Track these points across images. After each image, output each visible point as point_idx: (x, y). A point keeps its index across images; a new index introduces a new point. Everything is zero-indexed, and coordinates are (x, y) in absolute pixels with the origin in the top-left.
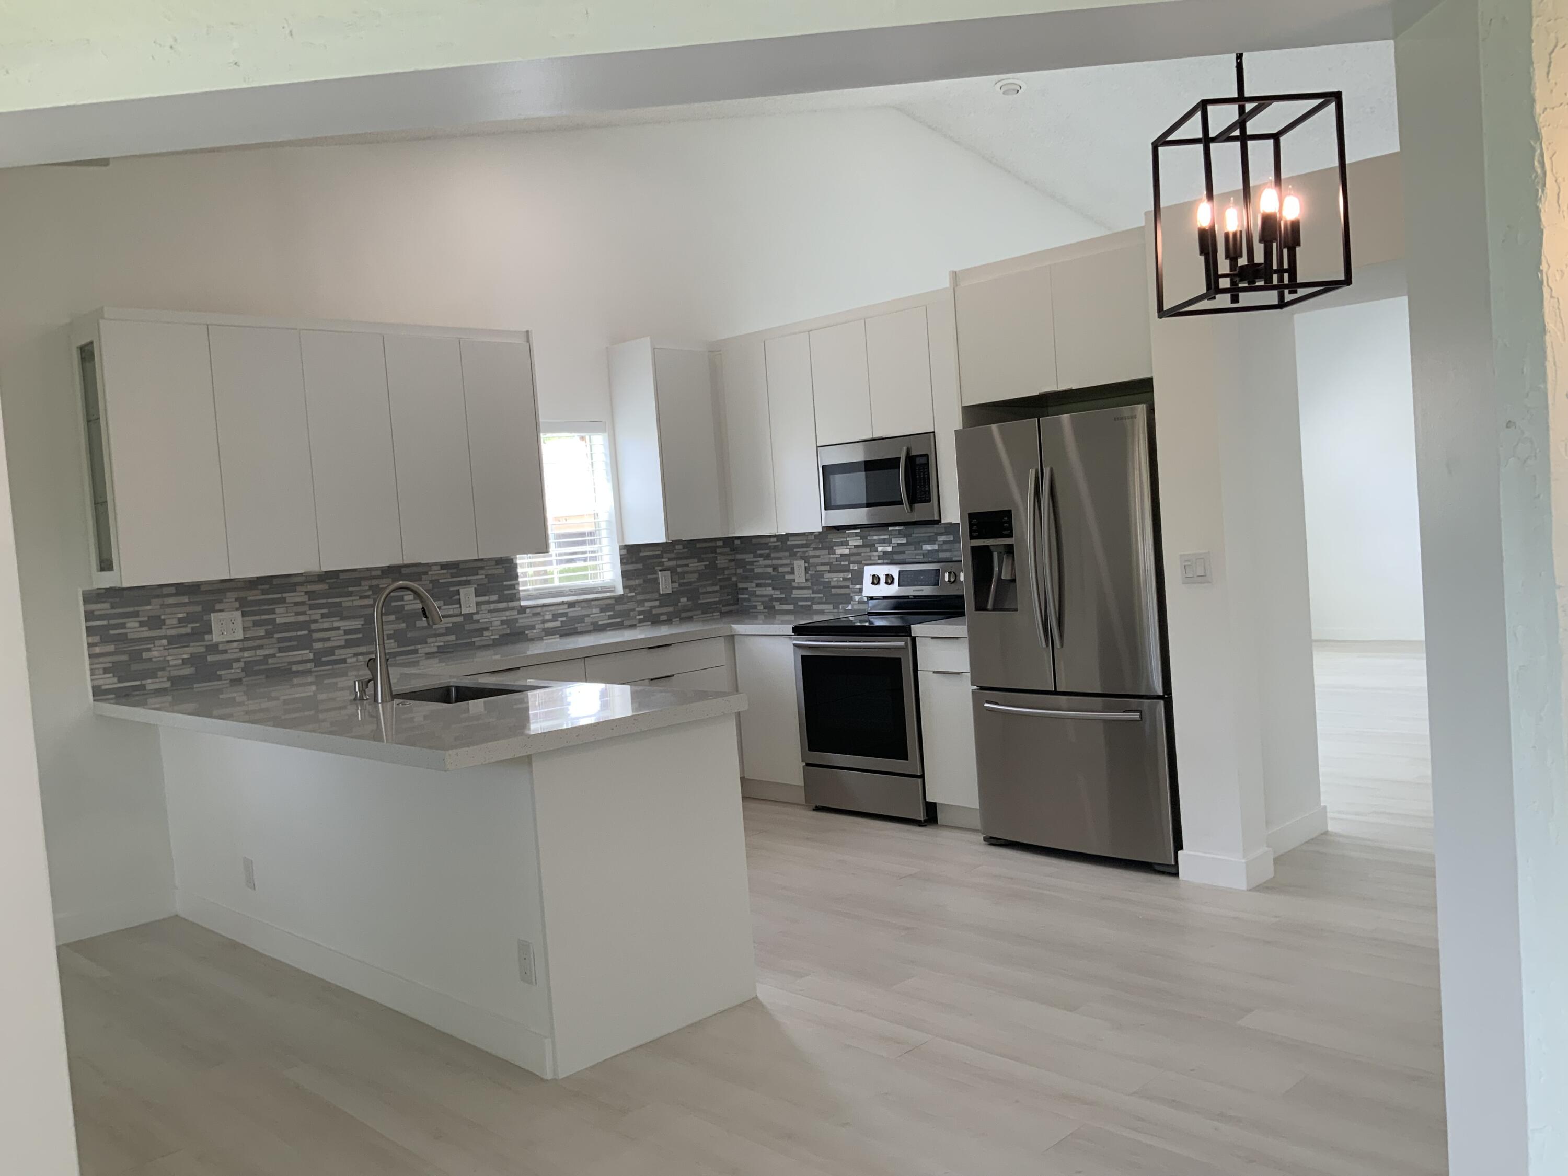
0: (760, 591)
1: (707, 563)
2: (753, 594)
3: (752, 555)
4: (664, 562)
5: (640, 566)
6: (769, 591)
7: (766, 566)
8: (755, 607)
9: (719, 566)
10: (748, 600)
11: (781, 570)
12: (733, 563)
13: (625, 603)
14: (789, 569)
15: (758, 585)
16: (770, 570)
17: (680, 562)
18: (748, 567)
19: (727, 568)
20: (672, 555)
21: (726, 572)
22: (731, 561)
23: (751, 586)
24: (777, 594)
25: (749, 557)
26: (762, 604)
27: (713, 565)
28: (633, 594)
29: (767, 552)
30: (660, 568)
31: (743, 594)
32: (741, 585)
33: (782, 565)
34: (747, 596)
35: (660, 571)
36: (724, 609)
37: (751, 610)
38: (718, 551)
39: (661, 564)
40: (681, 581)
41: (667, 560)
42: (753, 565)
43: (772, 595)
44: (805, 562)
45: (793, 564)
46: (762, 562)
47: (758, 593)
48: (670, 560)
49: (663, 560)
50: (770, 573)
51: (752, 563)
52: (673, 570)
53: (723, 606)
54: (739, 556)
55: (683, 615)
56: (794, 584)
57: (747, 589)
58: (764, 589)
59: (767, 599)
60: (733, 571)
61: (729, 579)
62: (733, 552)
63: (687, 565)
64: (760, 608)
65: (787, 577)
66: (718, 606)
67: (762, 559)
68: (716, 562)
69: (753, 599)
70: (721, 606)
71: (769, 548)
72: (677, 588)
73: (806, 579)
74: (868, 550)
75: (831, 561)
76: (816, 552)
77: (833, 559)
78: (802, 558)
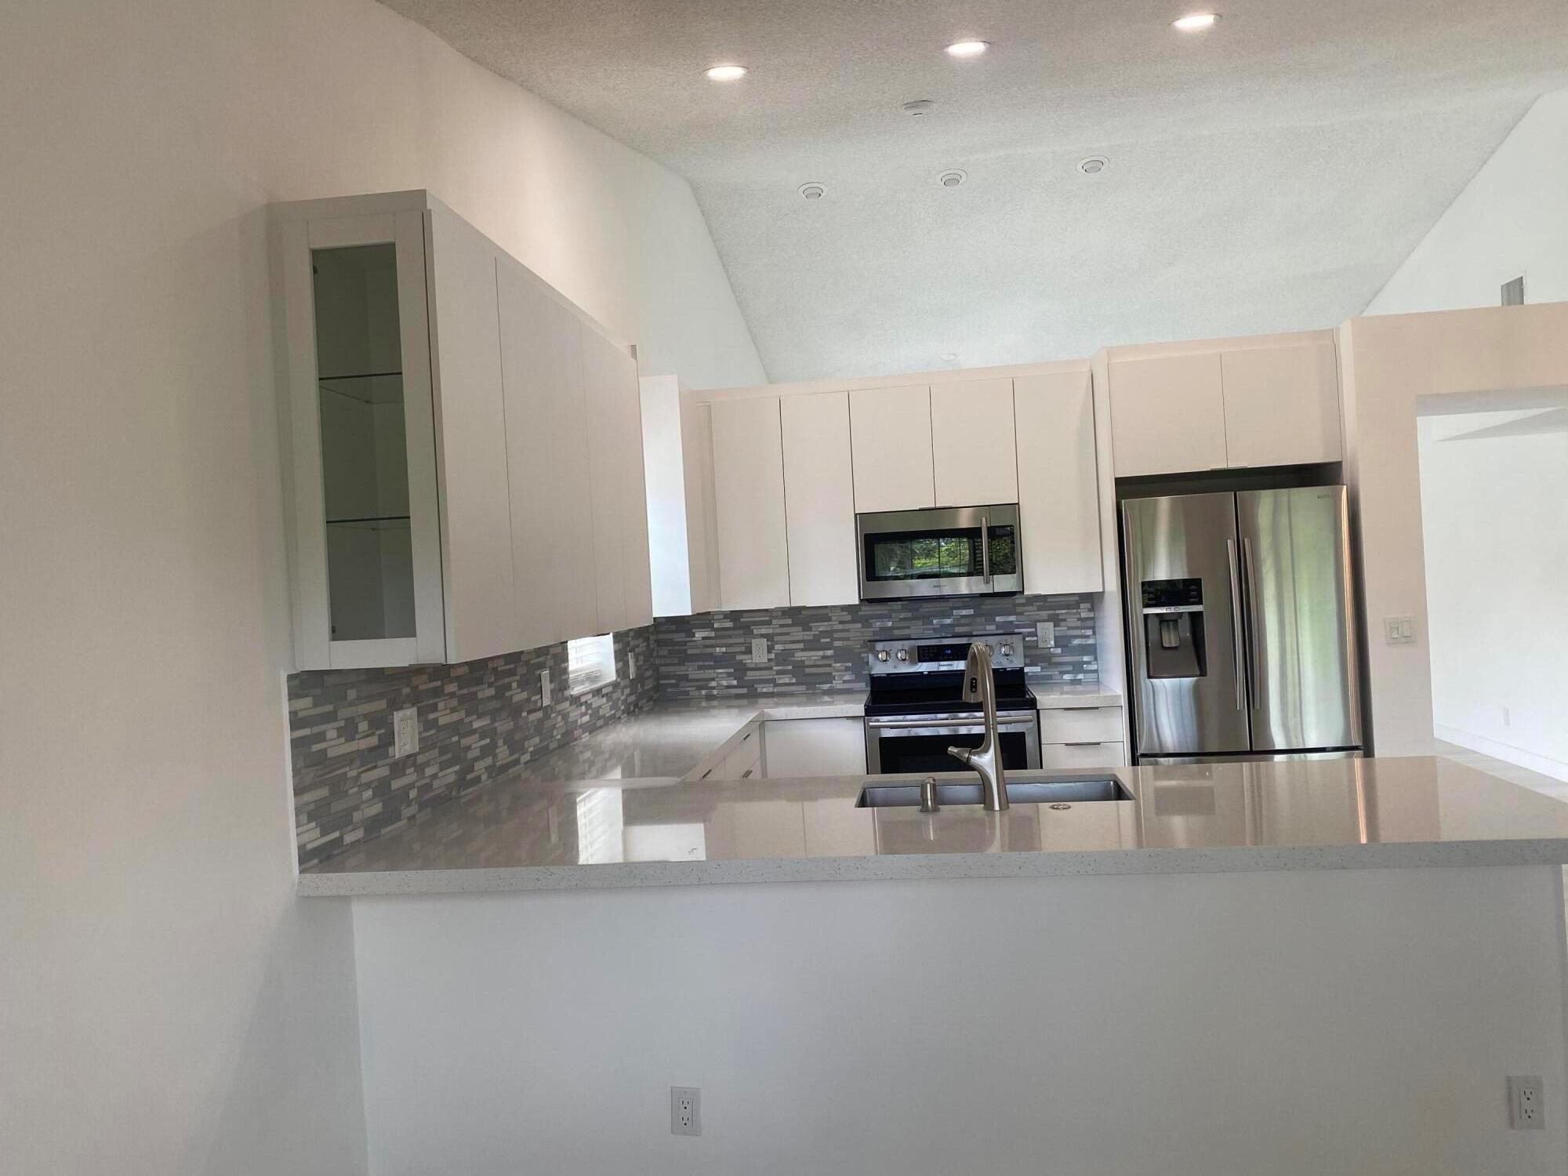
0: (694, 675)
1: (646, 643)
2: (684, 678)
4: (630, 641)
5: (621, 646)
6: (709, 674)
7: (706, 646)
8: (686, 693)
9: (651, 647)
10: (676, 685)
11: (729, 650)
12: (656, 644)
13: (616, 691)
14: (742, 649)
15: (692, 668)
17: (636, 642)
18: (677, 647)
19: (654, 650)
20: (633, 634)
22: (655, 641)
23: (681, 670)
25: (678, 637)
26: (696, 689)
27: (648, 647)
28: (619, 680)
31: (666, 679)
33: (731, 645)
36: (655, 696)
37: (679, 697)
39: (629, 651)
40: (638, 664)
43: (713, 679)
44: (768, 641)
45: (750, 643)
47: (691, 677)
48: (632, 639)
49: (629, 639)
50: (711, 654)
54: (663, 636)
55: (640, 704)
56: (749, 666)
57: (674, 673)
58: (701, 671)
59: (705, 683)
60: (656, 653)
61: (654, 662)
63: (639, 646)
64: (695, 693)
65: (740, 657)
68: (649, 642)
70: (653, 693)
72: (636, 673)
73: (769, 660)
74: (859, 625)
75: (806, 638)
76: (785, 630)
77: (808, 635)
78: (762, 636)
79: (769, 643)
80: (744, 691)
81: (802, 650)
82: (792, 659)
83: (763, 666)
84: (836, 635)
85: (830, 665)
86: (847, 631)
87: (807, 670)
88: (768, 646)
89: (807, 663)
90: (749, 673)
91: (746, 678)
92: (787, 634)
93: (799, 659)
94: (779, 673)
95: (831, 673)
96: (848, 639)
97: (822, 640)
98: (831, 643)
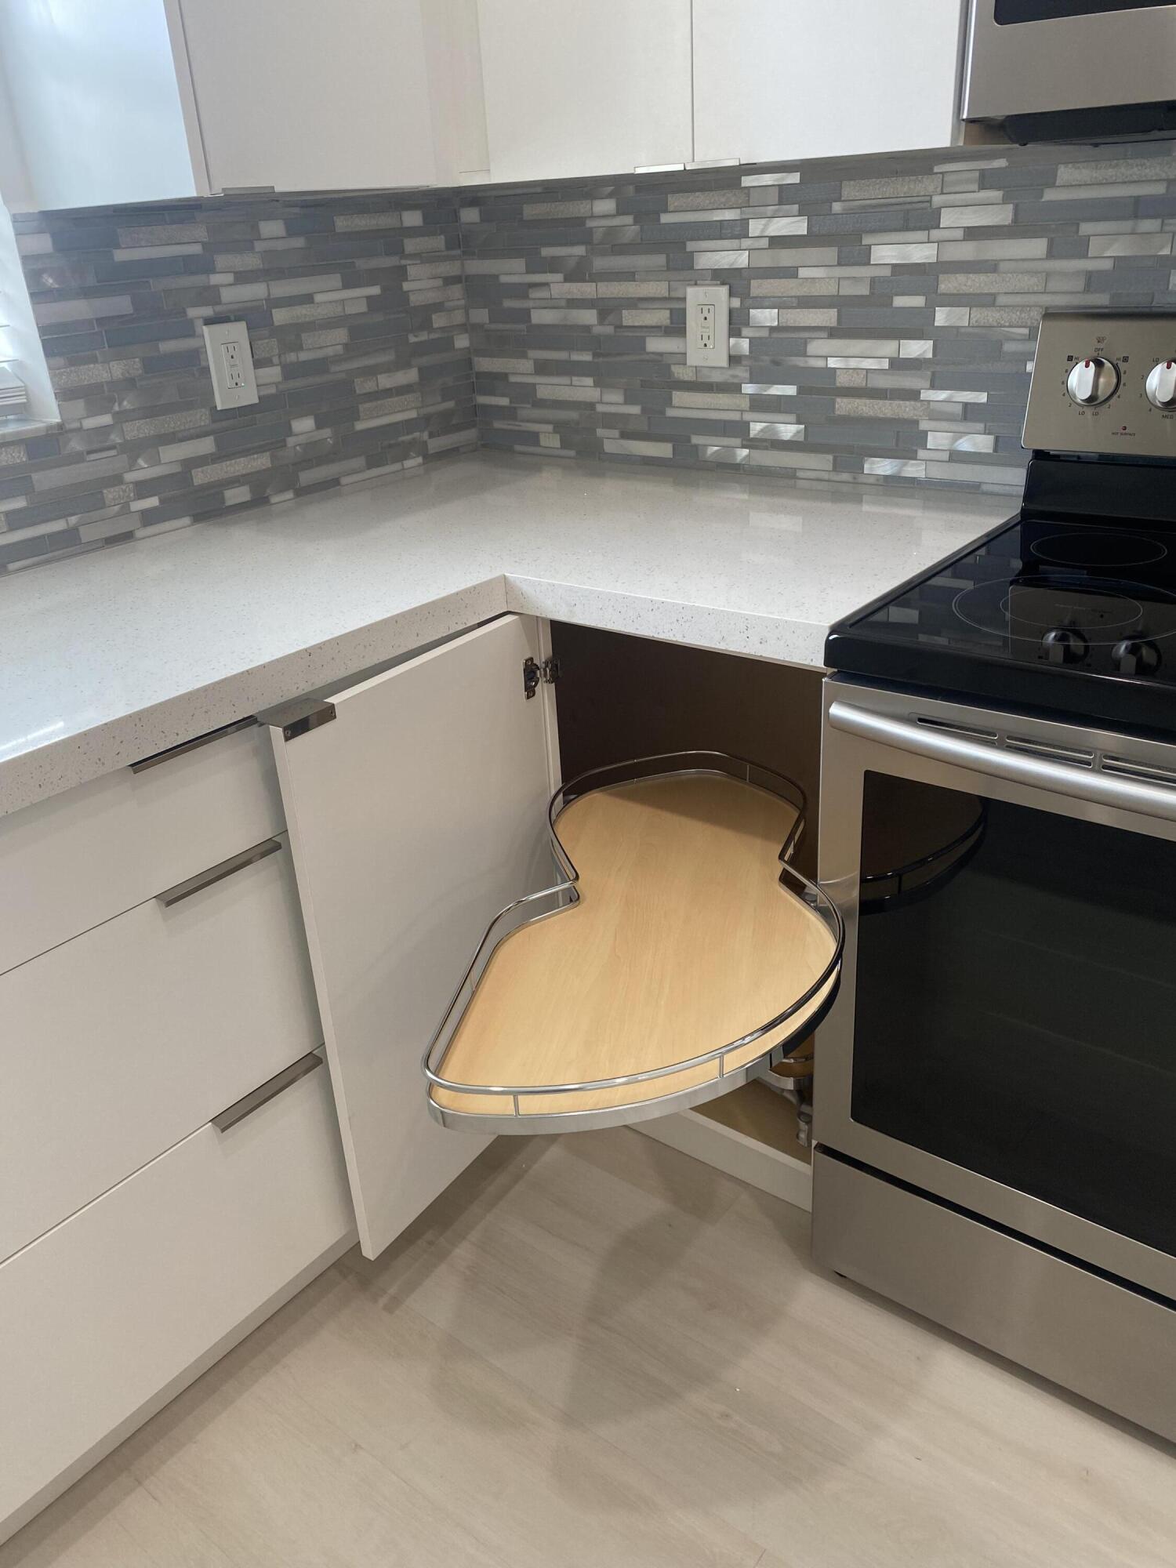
0: (551, 388)
1: (375, 290)
2: (526, 394)
3: (519, 264)
4: (217, 287)
5: (122, 304)
6: (584, 389)
7: (573, 303)
8: (533, 438)
9: (415, 300)
10: (509, 413)
11: (630, 318)
12: (456, 291)
13: (78, 458)
14: (661, 317)
15: (542, 368)
16: (589, 317)
17: (283, 289)
18: (508, 303)
19: (438, 307)
20: (250, 261)
21: (439, 321)
22: (449, 281)
23: (520, 369)
24: (613, 401)
25: (512, 271)
26: (555, 431)
27: (393, 299)
28: (106, 419)
29: (579, 250)
30: (208, 311)
31: (492, 392)
32: (485, 364)
33: (634, 303)
34: (504, 401)
35: (209, 322)
36: (435, 445)
37: (518, 448)
38: (411, 245)
39: (209, 295)
40: (292, 357)
41: (230, 278)
42: (526, 297)
43: (591, 406)
44: (731, 294)
45: (684, 299)
46: (559, 287)
47: (543, 393)
48: (242, 278)
49: (215, 279)
50: (587, 328)
51: (522, 291)
52: (255, 318)
53: (431, 436)
54: (478, 267)
55: (306, 477)
56: (681, 373)
57: (504, 376)
58: (565, 380)
59: (574, 415)
60: (458, 318)
61: (448, 343)
62: (458, 252)
63: (308, 299)
64: (550, 441)
65: (656, 345)
66: (417, 434)
67: (559, 277)
68: (406, 286)
69: (526, 411)
70: (425, 435)
71: (586, 238)
72: (277, 384)
73: (734, 359)
74: (1037, 247)
75: (848, 290)
76: (786, 257)
77: (854, 282)
78: (720, 276)
79: (736, 303)
80: (664, 450)
81: (833, 333)
82: (800, 362)
83: (716, 377)
84: (949, 284)
85: (914, 395)
86: (991, 267)
87: (844, 406)
88: (731, 311)
89: (842, 380)
90: (679, 397)
91: (671, 413)
92: (791, 273)
93: (820, 363)
94: (760, 404)
95: (917, 422)
96: (987, 300)
97: (900, 301)
98: (928, 313)
